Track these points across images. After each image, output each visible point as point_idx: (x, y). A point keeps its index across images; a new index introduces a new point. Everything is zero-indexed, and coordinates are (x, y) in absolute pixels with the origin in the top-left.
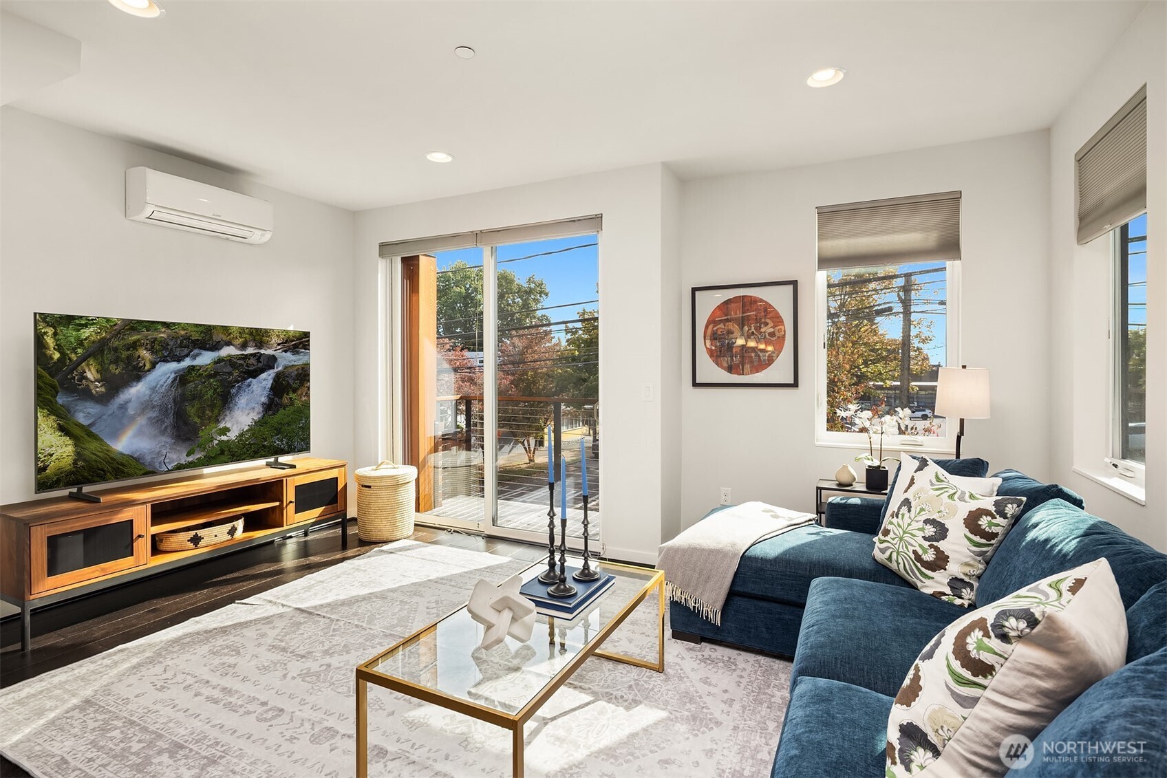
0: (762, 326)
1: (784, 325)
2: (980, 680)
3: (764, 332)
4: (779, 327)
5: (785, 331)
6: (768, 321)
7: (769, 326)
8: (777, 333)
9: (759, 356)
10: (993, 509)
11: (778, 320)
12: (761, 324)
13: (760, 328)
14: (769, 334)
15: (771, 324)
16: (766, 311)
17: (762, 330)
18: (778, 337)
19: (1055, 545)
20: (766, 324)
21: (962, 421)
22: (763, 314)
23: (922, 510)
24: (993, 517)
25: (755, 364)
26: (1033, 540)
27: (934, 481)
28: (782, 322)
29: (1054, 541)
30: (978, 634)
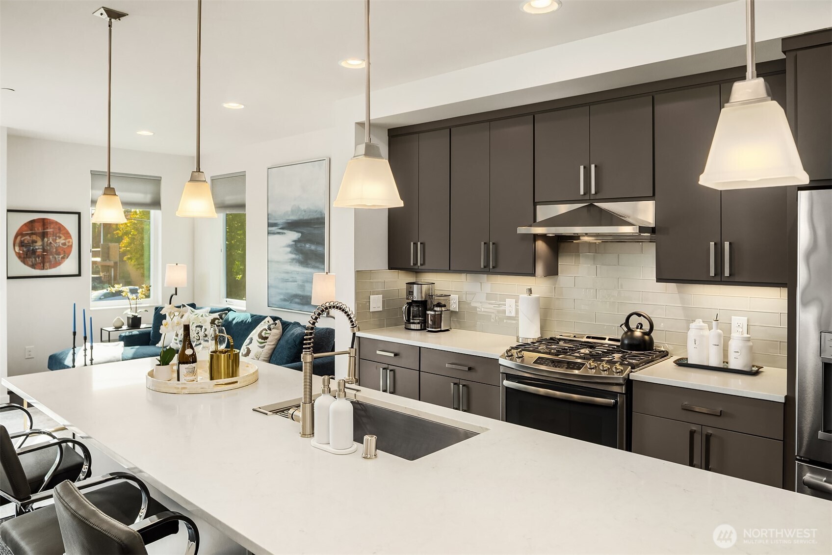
0: (57, 238)
1: (71, 238)
2: (266, 341)
3: (59, 243)
4: (68, 240)
5: (72, 242)
6: (61, 235)
7: (62, 239)
8: (67, 244)
9: (55, 258)
10: (219, 317)
11: (68, 235)
12: (56, 237)
13: (56, 239)
14: (62, 244)
15: (63, 238)
16: (60, 229)
17: (57, 241)
18: (68, 246)
19: (246, 321)
20: (60, 237)
21: (176, 289)
22: (58, 231)
23: (193, 323)
24: (219, 320)
25: (52, 263)
26: (237, 323)
27: (191, 312)
28: (70, 237)
29: (245, 321)
30: (264, 331)
